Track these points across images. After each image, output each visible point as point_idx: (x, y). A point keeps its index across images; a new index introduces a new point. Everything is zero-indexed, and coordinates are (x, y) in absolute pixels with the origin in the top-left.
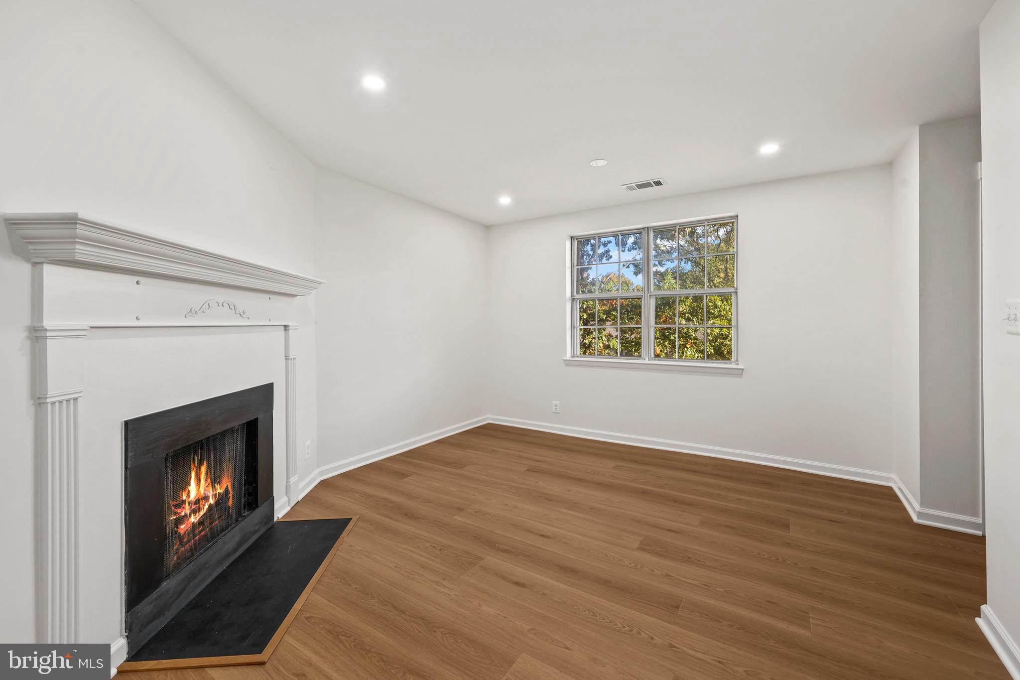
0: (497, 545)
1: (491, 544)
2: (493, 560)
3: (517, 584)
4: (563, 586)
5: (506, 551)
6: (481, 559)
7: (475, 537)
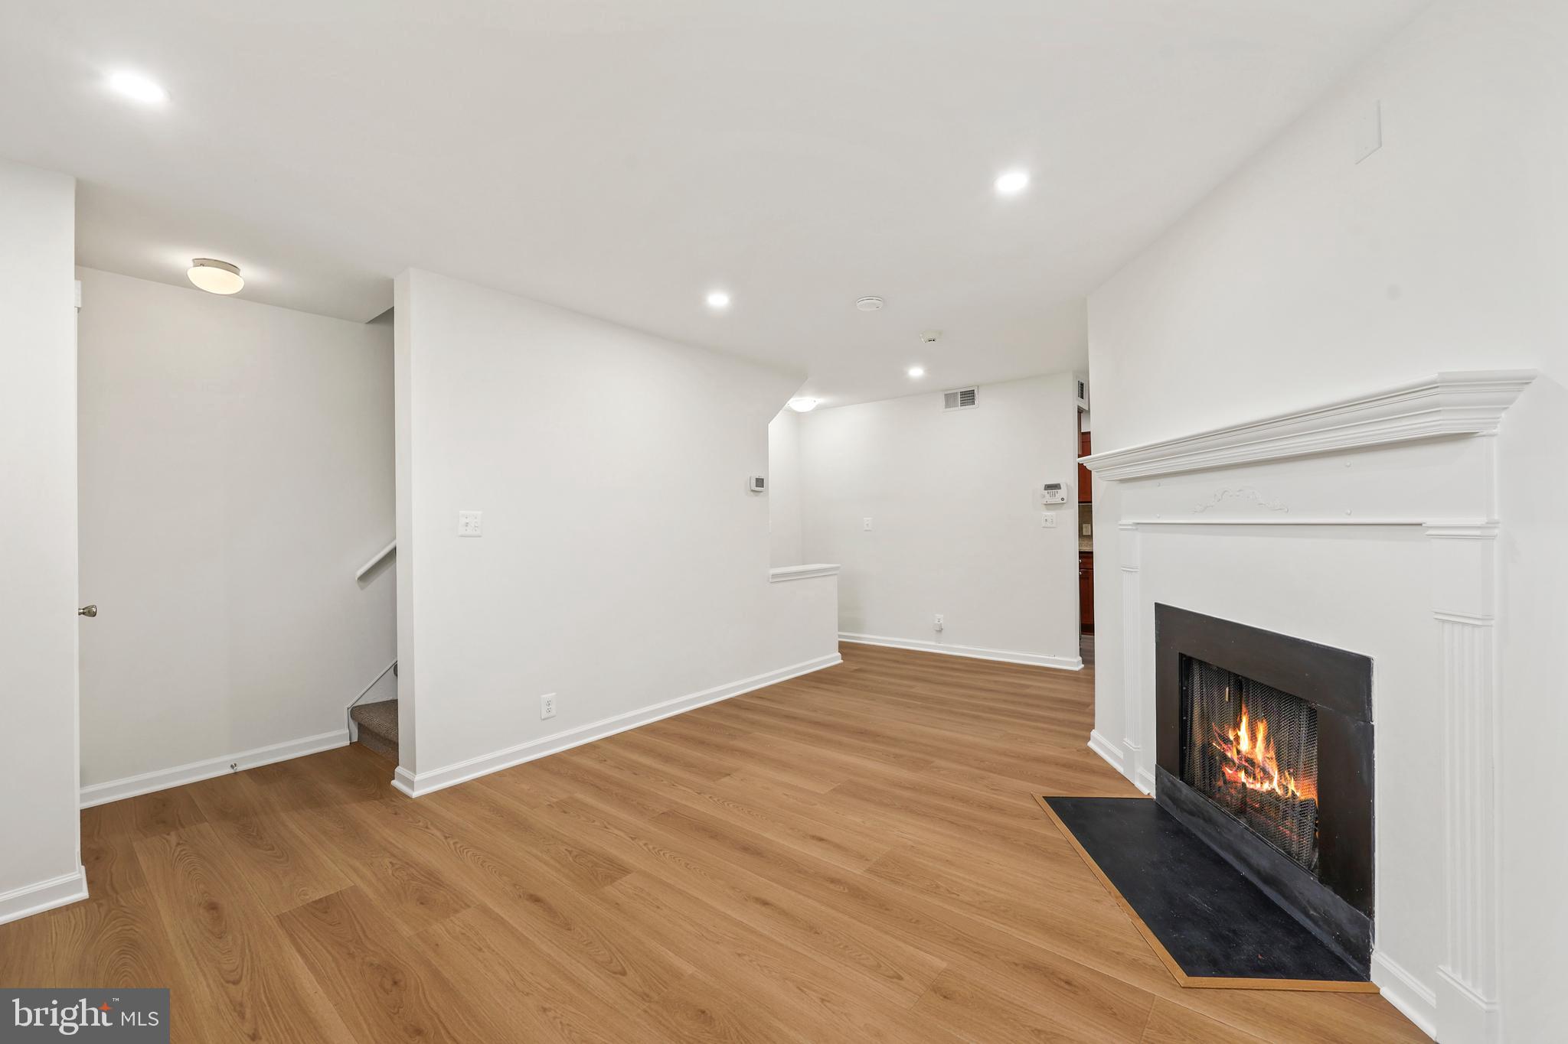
0: (846, 891)
1: (857, 893)
2: (854, 871)
3: (821, 840)
4: (767, 835)
5: (833, 881)
6: (870, 871)
7: (887, 909)
